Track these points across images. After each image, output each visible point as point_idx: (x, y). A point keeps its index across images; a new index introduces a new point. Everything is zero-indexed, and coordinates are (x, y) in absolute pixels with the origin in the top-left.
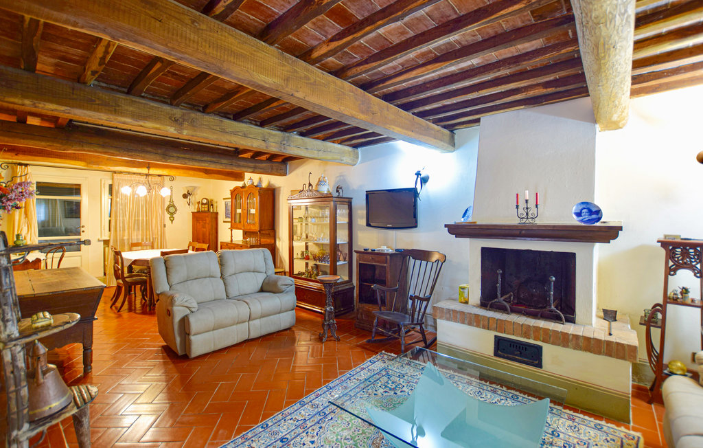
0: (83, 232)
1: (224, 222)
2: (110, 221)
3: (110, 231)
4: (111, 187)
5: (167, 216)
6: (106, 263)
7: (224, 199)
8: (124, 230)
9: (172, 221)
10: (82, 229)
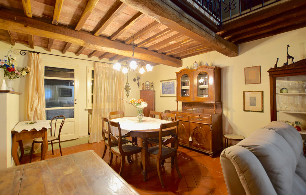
0: (76, 103)
1: (161, 97)
2: (92, 96)
3: (92, 103)
4: (93, 72)
5: (125, 93)
6: (90, 126)
7: (161, 81)
8: (101, 102)
9: (128, 96)
10: (75, 102)
